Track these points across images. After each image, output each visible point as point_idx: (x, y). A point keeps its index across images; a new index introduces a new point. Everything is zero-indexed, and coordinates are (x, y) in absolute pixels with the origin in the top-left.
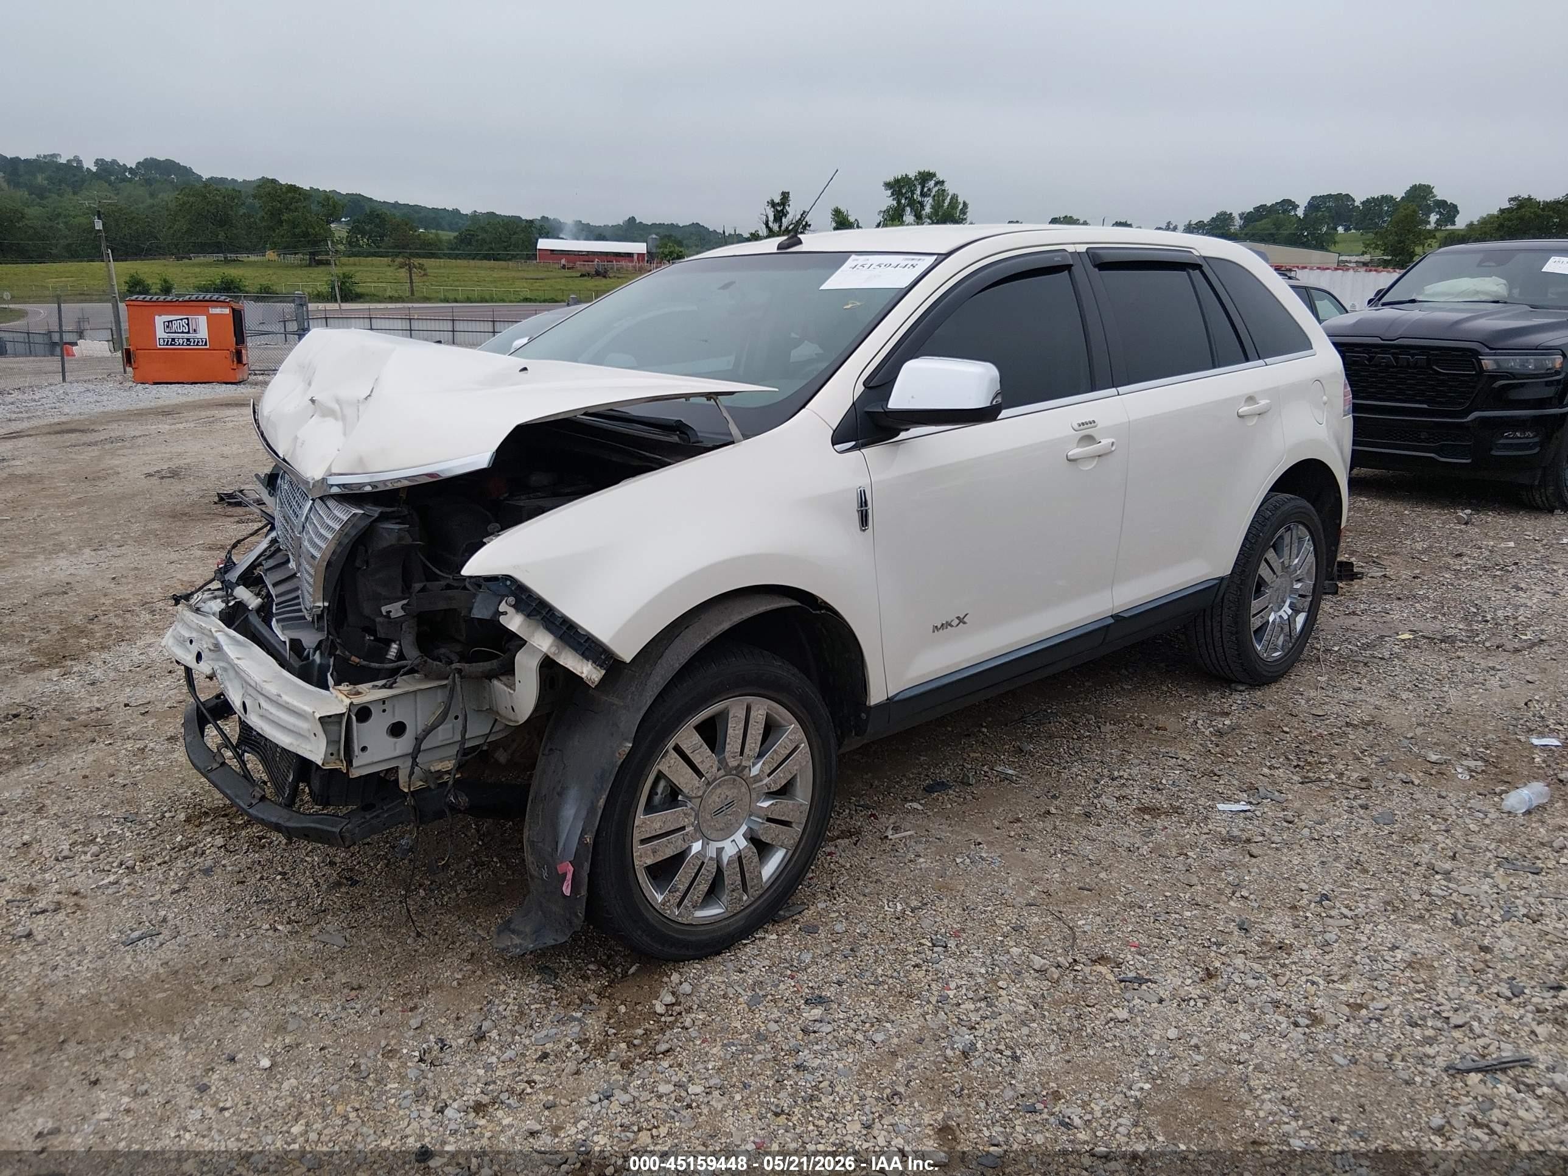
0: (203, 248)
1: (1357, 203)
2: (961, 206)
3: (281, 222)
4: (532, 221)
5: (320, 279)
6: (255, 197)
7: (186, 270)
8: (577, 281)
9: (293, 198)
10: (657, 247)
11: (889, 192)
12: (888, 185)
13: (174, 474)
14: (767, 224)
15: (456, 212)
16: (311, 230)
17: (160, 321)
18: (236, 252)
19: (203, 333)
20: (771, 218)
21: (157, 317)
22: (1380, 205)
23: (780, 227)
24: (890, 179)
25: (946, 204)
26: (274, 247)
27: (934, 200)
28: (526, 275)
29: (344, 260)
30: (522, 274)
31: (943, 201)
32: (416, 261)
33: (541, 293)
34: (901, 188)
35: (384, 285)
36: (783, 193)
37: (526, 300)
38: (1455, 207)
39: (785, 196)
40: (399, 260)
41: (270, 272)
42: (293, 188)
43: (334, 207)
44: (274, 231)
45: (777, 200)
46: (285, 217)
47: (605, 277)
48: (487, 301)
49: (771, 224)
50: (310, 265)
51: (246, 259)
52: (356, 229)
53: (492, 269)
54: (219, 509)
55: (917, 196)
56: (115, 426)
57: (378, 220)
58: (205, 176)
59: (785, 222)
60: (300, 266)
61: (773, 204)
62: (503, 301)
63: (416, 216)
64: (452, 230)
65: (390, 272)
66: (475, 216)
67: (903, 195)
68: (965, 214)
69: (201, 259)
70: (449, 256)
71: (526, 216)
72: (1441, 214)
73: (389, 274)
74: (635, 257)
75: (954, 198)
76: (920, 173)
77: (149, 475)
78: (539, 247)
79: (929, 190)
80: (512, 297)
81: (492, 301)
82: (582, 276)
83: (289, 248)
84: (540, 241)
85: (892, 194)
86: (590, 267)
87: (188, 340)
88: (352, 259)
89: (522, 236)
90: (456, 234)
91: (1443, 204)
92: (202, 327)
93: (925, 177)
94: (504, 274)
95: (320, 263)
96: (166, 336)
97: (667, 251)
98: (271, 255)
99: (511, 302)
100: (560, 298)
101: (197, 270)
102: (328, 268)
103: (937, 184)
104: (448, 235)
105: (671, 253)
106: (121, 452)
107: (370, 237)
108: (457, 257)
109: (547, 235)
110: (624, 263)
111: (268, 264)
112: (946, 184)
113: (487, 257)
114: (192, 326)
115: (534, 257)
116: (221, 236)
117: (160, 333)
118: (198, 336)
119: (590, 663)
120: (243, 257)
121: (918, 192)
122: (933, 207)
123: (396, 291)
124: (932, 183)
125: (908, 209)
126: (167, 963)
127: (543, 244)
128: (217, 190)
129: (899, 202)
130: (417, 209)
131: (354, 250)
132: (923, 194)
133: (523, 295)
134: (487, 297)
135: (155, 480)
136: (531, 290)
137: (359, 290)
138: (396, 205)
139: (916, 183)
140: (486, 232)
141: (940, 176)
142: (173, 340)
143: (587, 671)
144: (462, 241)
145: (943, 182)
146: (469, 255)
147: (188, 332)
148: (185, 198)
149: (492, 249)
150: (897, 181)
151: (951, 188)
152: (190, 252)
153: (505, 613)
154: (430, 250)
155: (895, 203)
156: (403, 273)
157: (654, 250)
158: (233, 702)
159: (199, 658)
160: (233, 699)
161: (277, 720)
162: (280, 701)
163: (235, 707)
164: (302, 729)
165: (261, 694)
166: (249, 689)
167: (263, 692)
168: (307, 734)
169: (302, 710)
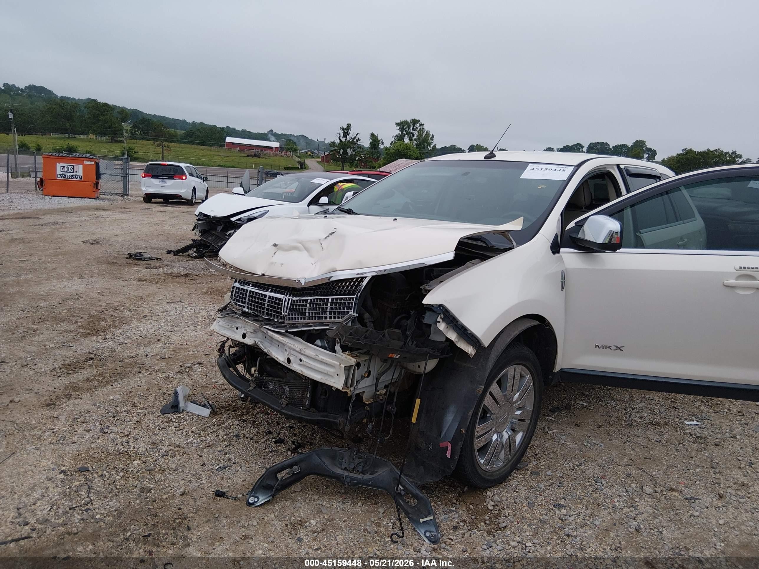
0: (57, 131)
1: (611, 147)
2: (431, 136)
3: (98, 121)
4: (223, 128)
5: (116, 149)
6: (86, 107)
7: (48, 140)
8: (245, 158)
9: (106, 109)
10: (285, 145)
11: (398, 127)
12: (397, 124)
13: (97, 242)
14: (339, 138)
15: (184, 121)
16: (113, 125)
17: (59, 166)
18: (74, 134)
19: (80, 173)
20: (342, 135)
21: (57, 164)
22: (621, 149)
23: (346, 140)
24: (399, 121)
25: (424, 135)
26: (94, 132)
27: (418, 133)
28: (220, 154)
29: (129, 141)
30: (217, 153)
31: (423, 133)
32: (166, 144)
33: (227, 163)
34: (403, 126)
35: (148, 154)
36: (348, 124)
37: (220, 166)
38: (655, 151)
39: (349, 126)
40: (157, 143)
41: (91, 144)
42: (105, 105)
43: (126, 115)
44: (95, 124)
45: (345, 127)
46: (101, 118)
47: (259, 157)
48: (200, 165)
49: (341, 138)
50: (111, 142)
51: (79, 137)
52: (135, 126)
53: (203, 150)
54: (131, 261)
55: (411, 130)
56: (48, 216)
57: (146, 123)
58: (60, 95)
59: (348, 138)
60: (107, 142)
61: (343, 129)
62: (208, 165)
63: (164, 122)
64: (182, 130)
65: (152, 148)
66: (194, 124)
67: (404, 129)
68: (432, 140)
69: (56, 136)
70: (181, 142)
71: (220, 125)
72: (649, 154)
73: (151, 149)
74: (274, 149)
75: (428, 132)
76: (412, 120)
77: (84, 242)
78: (226, 141)
79: (417, 128)
80: (213, 164)
81: (203, 166)
82: (248, 156)
83: (101, 133)
84: (227, 138)
85: (399, 129)
86: (251, 152)
87: (72, 176)
88: (133, 140)
89: (218, 135)
90: (184, 132)
91: (650, 149)
92: (80, 170)
93: (415, 122)
94: (208, 152)
95: (116, 141)
96: (61, 173)
97: (289, 147)
98: (92, 136)
99: (212, 166)
100: (237, 166)
101: (54, 141)
102: (122, 144)
103: (420, 125)
104: (180, 132)
105: (292, 148)
106: (61, 230)
107: (142, 130)
108: (184, 143)
109: (231, 136)
110: (268, 151)
111: (90, 140)
112: (424, 125)
113: (199, 144)
114: (75, 169)
115: (224, 145)
116: (68, 125)
117: (59, 172)
118: (77, 174)
119: (471, 347)
120: (77, 136)
121: (412, 129)
122: (417, 136)
123: (155, 157)
124: (418, 125)
125: (406, 136)
126: (245, 480)
127: (229, 139)
128: (67, 103)
129: (402, 133)
130: (165, 118)
131: (133, 136)
132: (414, 130)
133: (218, 163)
134: (201, 163)
135: (88, 245)
136: (222, 161)
137: (136, 156)
138: (154, 116)
139: (411, 124)
140: (200, 132)
141: (422, 122)
142: (65, 175)
143: (470, 350)
144: (188, 136)
145: (423, 125)
146: (191, 142)
147: (73, 172)
148: (50, 106)
149: (202, 140)
150: (402, 123)
151: (426, 128)
152: (50, 132)
153: (439, 322)
154: (172, 138)
155: (400, 133)
156: (159, 149)
157: (283, 146)
158: (277, 358)
159: (244, 336)
160: (276, 356)
161: (313, 367)
162: (317, 358)
163: (279, 360)
164: (329, 371)
165: (304, 355)
166: (293, 352)
167: (306, 354)
168: (332, 374)
169: (332, 363)
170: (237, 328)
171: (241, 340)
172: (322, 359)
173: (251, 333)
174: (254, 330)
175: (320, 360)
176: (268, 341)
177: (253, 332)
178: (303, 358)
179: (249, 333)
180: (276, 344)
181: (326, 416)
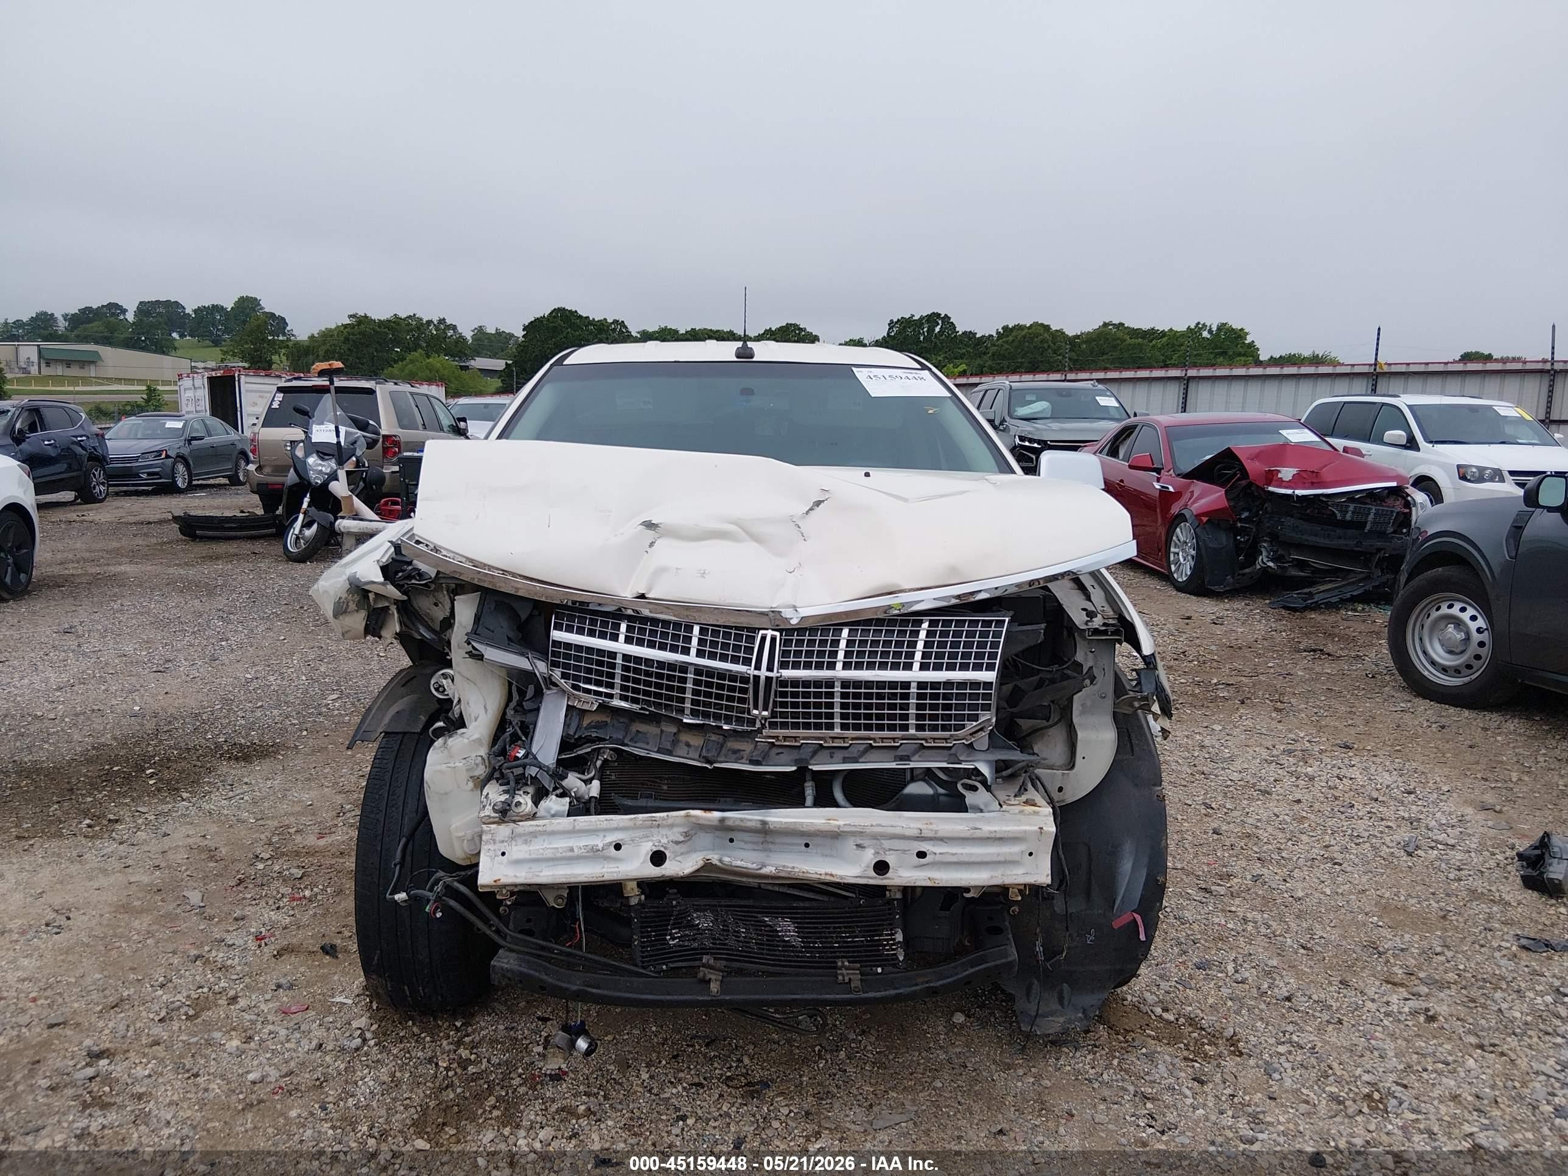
1: (188, 311)
22: (212, 314)
38: (283, 319)
91: (271, 316)
158: (826, 874)
159: (658, 858)
160: (823, 871)
161: (966, 859)
162: (978, 834)
163: (841, 877)
164: (1011, 854)
165: (931, 839)
166: (887, 844)
167: (940, 835)
168: (1016, 858)
169: (1020, 832)
170: (618, 847)
171: (653, 872)
172: (991, 832)
173: (677, 843)
174: (686, 834)
175: (987, 835)
176: (749, 846)
177: (681, 839)
178: (924, 847)
179: (671, 846)
180: (800, 845)
181: (983, 960)
